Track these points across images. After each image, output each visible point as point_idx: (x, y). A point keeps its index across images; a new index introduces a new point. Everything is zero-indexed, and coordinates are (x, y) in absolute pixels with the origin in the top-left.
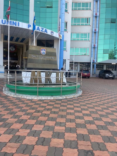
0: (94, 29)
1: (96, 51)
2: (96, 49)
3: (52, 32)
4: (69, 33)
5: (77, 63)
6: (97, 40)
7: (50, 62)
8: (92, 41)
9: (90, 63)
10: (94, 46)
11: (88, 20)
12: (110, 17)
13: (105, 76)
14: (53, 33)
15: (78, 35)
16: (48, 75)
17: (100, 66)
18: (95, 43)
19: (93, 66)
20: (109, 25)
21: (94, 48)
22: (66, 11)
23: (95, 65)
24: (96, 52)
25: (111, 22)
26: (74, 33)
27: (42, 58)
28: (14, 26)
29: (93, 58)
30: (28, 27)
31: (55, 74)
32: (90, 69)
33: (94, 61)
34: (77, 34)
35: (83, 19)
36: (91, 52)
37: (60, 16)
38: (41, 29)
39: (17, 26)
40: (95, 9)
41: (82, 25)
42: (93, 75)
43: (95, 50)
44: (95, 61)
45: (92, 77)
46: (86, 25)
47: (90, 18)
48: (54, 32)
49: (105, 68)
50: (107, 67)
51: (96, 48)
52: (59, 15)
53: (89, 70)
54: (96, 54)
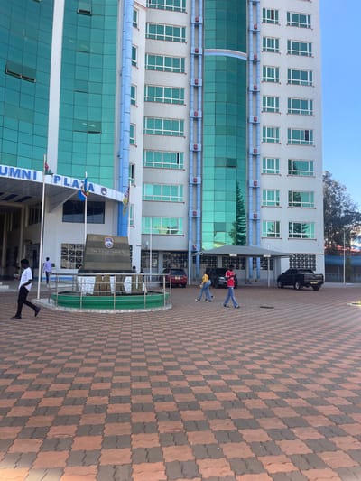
0: (191, 178)
1: (199, 225)
2: (199, 222)
3: (103, 189)
4: (139, 188)
5: (157, 251)
6: (199, 202)
7: (119, 259)
8: (189, 204)
9: (187, 252)
10: (195, 213)
11: (177, 156)
12: (223, 154)
13: (218, 282)
14: (106, 190)
15: (157, 187)
16: (121, 279)
17: (209, 258)
18: (197, 208)
19: (194, 258)
20: (223, 170)
21: (195, 218)
22: (132, 142)
23: (198, 258)
24: (199, 229)
25: (227, 166)
26: (147, 183)
27: (107, 253)
28: (26, 179)
29: (192, 241)
30: (55, 182)
31: (130, 278)
32: (187, 267)
33: (194, 248)
34: (155, 186)
35: (167, 154)
36: (188, 227)
37: (119, 152)
38: (81, 185)
39: (32, 179)
40: (192, 136)
41: (167, 167)
42: (194, 280)
43: (196, 224)
44: (198, 249)
45: (192, 286)
46: (175, 168)
47: (182, 154)
48: (108, 189)
49: (220, 265)
50: (223, 263)
51: (199, 219)
52: (116, 150)
53: (185, 270)
54: (199, 232)
